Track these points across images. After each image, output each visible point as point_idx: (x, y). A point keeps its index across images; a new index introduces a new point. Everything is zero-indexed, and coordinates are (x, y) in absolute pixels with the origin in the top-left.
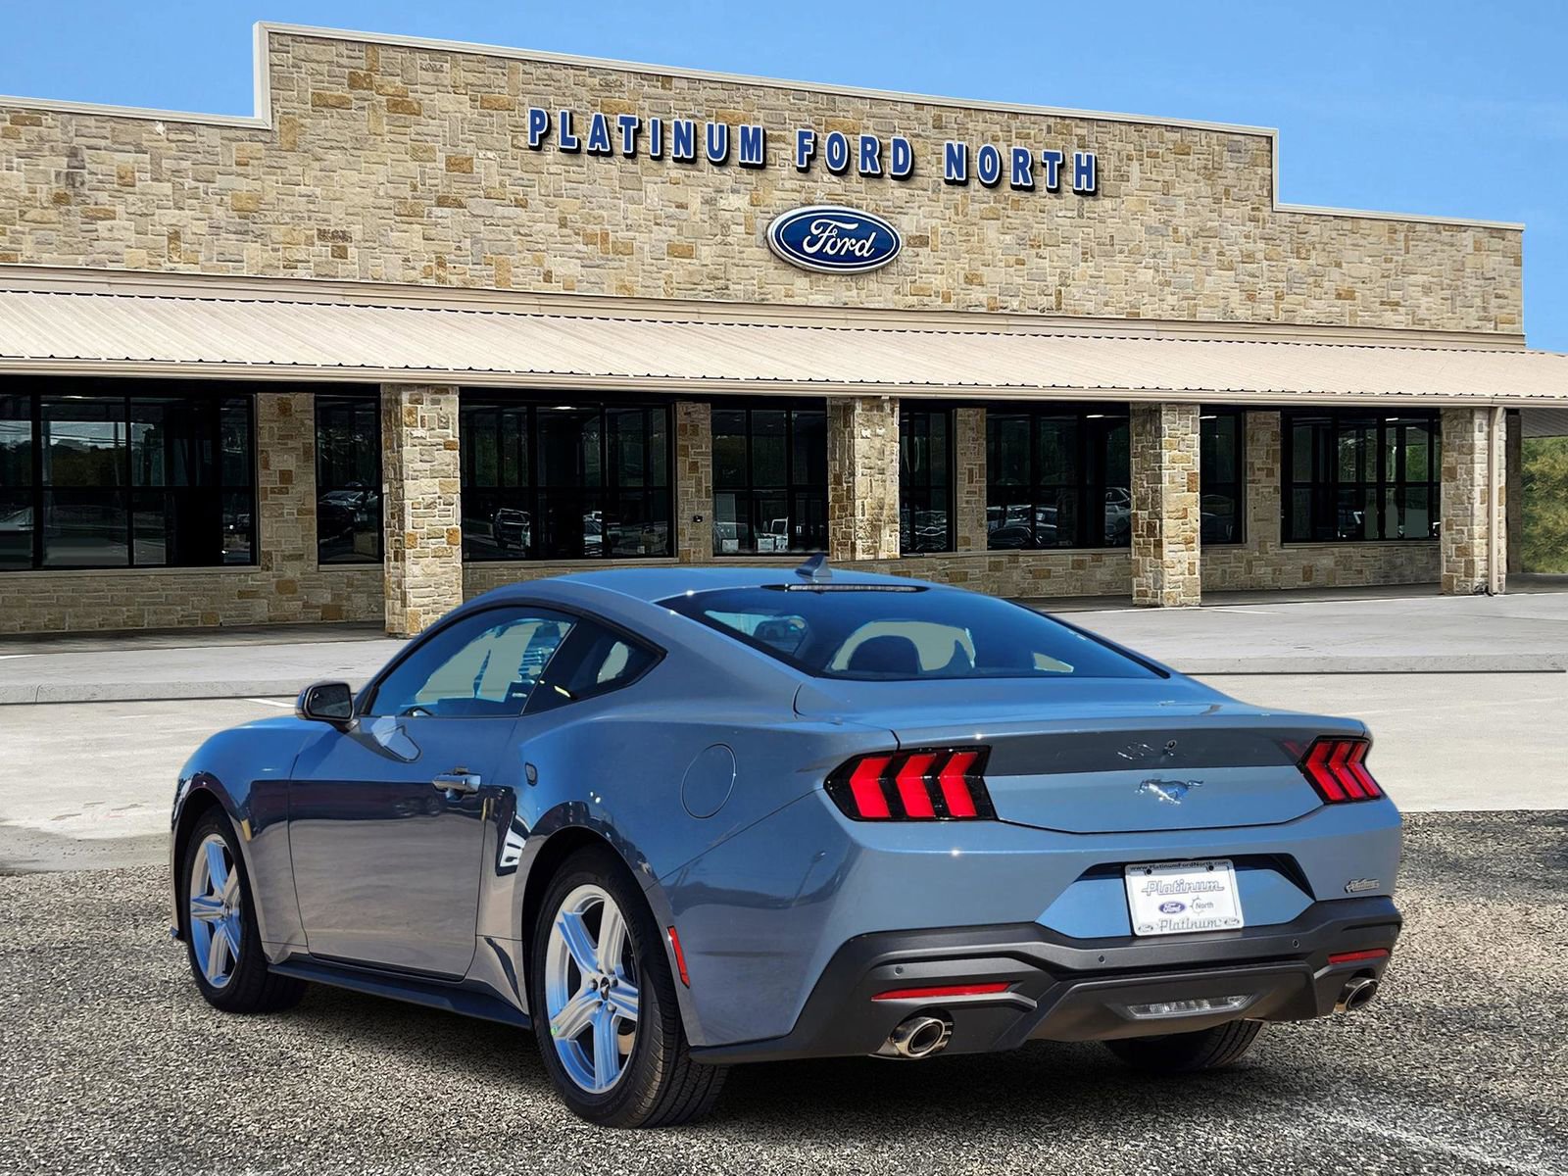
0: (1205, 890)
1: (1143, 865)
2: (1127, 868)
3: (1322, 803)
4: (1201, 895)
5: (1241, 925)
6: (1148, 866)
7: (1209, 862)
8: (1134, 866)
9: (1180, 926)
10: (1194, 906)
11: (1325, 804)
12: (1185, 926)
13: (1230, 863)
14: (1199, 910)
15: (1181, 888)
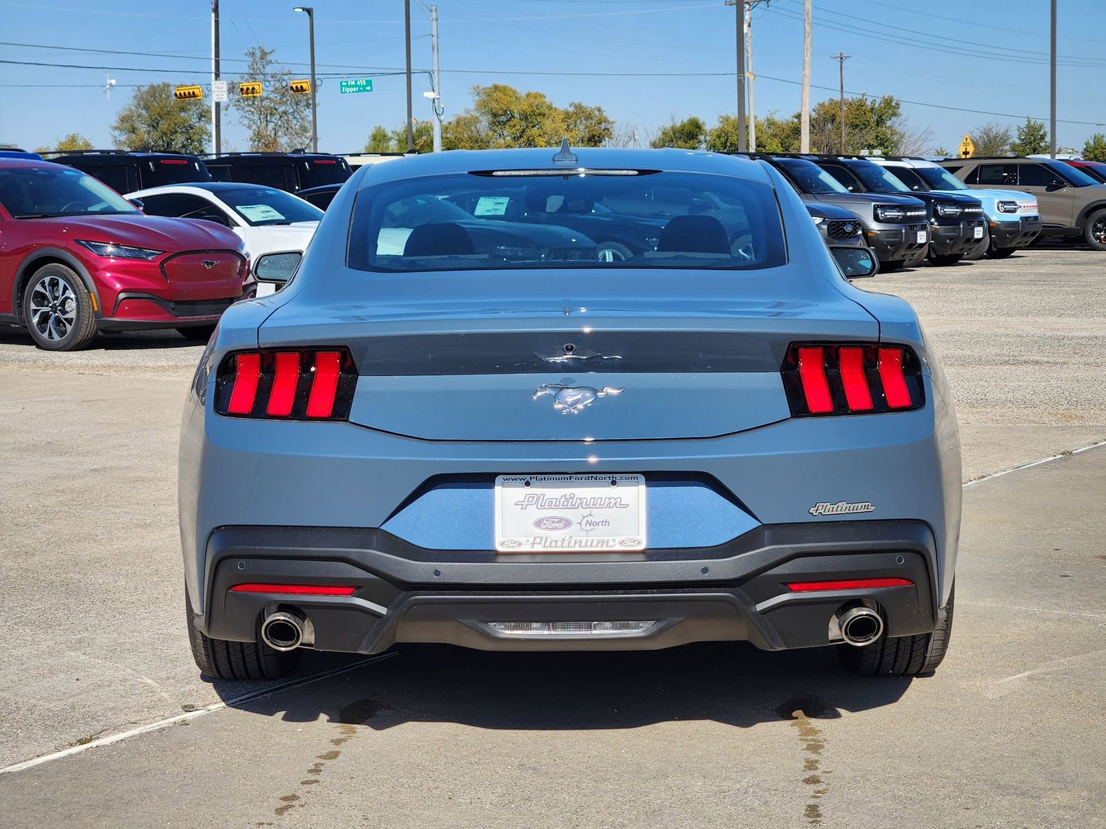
0: (601, 506)
1: (524, 476)
2: (499, 479)
3: (787, 413)
4: (594, 511)
5: (642, 547)
6: (528, 476)
7: (611, 475)
8: (508, 477)
9: (559, 544)
10: (584, 523)
11: (792, 417)
12: (565, 544)
13: (642, 478)
14: (588, 527)
15: (569, 503)
